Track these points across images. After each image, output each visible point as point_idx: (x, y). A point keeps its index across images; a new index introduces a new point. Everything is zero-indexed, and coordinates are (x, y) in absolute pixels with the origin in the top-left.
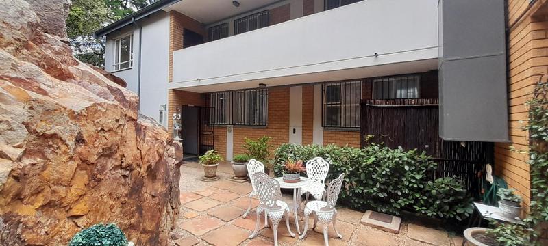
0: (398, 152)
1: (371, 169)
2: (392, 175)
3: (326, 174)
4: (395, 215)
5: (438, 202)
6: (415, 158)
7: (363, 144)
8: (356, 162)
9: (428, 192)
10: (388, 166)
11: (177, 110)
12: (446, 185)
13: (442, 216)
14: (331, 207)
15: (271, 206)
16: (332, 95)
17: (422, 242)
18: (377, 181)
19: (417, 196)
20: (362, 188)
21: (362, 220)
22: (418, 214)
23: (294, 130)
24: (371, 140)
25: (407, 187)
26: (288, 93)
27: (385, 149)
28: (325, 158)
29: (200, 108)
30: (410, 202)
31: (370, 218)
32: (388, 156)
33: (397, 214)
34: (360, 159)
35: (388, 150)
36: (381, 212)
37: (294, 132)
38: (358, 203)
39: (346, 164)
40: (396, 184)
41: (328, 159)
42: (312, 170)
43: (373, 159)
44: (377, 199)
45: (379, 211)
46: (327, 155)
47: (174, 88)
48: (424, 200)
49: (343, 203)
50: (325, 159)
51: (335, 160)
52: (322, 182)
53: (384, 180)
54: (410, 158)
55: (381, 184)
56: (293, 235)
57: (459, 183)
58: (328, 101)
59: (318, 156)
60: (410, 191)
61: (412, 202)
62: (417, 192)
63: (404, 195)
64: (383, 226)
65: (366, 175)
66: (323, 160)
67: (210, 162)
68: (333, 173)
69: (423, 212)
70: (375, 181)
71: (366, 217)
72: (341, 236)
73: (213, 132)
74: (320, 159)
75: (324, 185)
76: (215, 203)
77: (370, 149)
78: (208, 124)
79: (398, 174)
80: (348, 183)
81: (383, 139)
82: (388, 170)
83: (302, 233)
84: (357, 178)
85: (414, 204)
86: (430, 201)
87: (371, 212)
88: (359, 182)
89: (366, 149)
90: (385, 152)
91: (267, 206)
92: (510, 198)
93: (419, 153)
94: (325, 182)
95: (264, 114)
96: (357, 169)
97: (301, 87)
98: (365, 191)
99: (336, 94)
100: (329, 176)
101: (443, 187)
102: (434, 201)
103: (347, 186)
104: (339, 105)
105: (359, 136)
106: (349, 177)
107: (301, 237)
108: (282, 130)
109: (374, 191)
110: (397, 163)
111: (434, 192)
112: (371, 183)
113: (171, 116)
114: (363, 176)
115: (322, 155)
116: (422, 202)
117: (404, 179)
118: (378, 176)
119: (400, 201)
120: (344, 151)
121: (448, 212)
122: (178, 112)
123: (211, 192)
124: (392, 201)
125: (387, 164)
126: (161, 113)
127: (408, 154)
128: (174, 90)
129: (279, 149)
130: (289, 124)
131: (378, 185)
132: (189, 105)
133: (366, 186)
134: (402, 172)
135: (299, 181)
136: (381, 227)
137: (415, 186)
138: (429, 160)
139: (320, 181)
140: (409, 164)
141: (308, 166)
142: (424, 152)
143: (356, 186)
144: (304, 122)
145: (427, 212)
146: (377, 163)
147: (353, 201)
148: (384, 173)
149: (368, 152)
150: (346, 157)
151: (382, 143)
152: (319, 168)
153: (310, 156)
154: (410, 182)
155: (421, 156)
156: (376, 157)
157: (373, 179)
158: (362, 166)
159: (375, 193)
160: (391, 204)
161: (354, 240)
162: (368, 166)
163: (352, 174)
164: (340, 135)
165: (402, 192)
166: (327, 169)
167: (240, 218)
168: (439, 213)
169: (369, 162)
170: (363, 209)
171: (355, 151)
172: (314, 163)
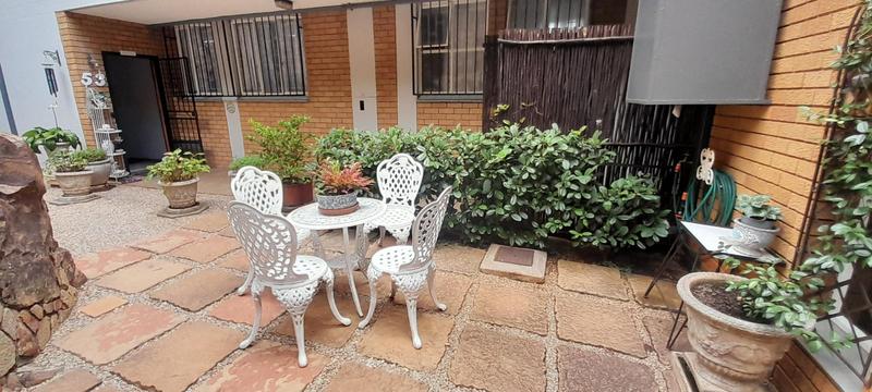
0: (552, 135)
1: (503, 171)
2: (539, 179)
3: (418, 187)
4: (537, 248)
5: (612, 222)
6: (580, 144)
7: (488, 124)
8: (475, 160)
9: (596, 204)
10: (534, 164)
11: (91, 65)
12: (631, 191)
13: (615, 244)
14: (422, 260)
15: (282, 277)
16: (432, 30)
17: (582, 293)
18: (513, 192)
19: (579, 213)
20: (485, 207)
21: (483, 266)
22: (576, 245)
23: (362, 104)
24: (503, 114)
25: (564, 199)
26: (344, 22)
27: (528, 130)
28: (414, 153)
29: (154, 60)
30: (566, 225)
31: (495, 260)
32: (534, 143)
33: (542, 246)
34: (483, 153)
35: (534, 132)
36: (516, 245)
37: (362, 108)
38: (477, 233)
39: (456, 164)
40: (545, 195)
41: (420, 157)
42: (389, 181)
43: (506, 151)
44: (509, 225)
45: (512, 244)
46: (420, 148)
47: (67, 9)
48: (588, 219)
49: (451, 236)
50: (415, 156)
51: (435, 157)
52: (410, 202)
53: (524, 190)
54: (572, 146)
55: (519, 198)
56: (346, 321)
57: (647, 185)
58: (424, 40)
59: (401, 151)
60: (566, 205)
61: (568, 224)
62: (578, 207)
63: (557, 214)
64: (518, 272)
65: (492, 183)
66: (411, 159)
67: (174, 177)
68: (432, 183)
69: (585, 240)
70: (508, 193)
71: (491, 259)
72: (443, 307)
73: (195, 113)
74: (404, 158)
75: (413, 208)
76: (180, 267)
77: (501, 132)
78: (182, 96)
79: (549, 177)
80: (459, 200)
81: (523, 113)
82: (533, 171)
83: (366, 312)
84: (477, 190)
85: (572, 227)
86: (599, 220)
87: (498, 246)
88: (481, 196)
89: (493, 133)
90: (530, 137)
91: (272, 279)
92: (762, 214)
93: (587, 135)
94: (417, 201)
95: (299, 71)
96: (477, 172)
97: (370, 9)
98: (489, 212)
99: (440, 27)
100: (423, 189)
101: (624, 196)
102: (605, 220)
103: (457, 206)
104: (445, 51)
105: (480, 111)
106: (462, 188)
107: (362, 324)
108: (339, 105)
109: (506, 212)
110: (551, 157)
111: (607, 205)
112: (501, 196)
113: (76, 76)
114: (487, 185)
115: (410, 149)
116: (585, 223)
117: (558, 186)
118: (515, 183)
119: (548, 225)
120: (453, 138)
121: (626, 236)
122: (94, 70)
123: (176, 240)
124: (535, 225)
125: (532, 160)
126: (50, 72)
127: (568, 138)
128: (70, 14)
129: (321, 141)
130: (350, 91)
131: (513, 200)
132: (122, 53)
133: (492, 202)
134: (557, 173)
135: (355, 208)
136: (514, 274)
137: (578, 196)
138: (603, 147)
139: (405, 201)
140: (569, 156)
141: (381, 174)
142: (597, 133)
143: (474, 204)
144: (379, 87)
145: (592, 239)
146: (513, 160)
147: (467, 232)
148: (525, 176)
149: (497, 138)
150: (457, 149)
151: (522, 121)
152: (402, 175)
153: (387, 151)
154: (569, 190)
155: (591, 140)
156: (510, 147)
157: (504, 190)
158: (487, 166)
159: (507, 215)
160: (531, 231)
161: (467, 309)
162: (495, 165)
163: (467, 181)
164: (446, 111)
165: (552, 209)
166: (419, 177)
167: (232, 296)
168: (611, 239)
169: (500, 157)
170: (484, 243)
171: (474, 137)
172: (394, 166)
